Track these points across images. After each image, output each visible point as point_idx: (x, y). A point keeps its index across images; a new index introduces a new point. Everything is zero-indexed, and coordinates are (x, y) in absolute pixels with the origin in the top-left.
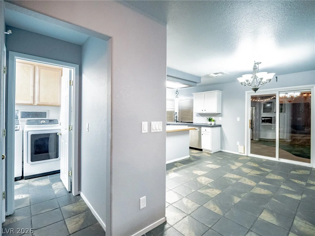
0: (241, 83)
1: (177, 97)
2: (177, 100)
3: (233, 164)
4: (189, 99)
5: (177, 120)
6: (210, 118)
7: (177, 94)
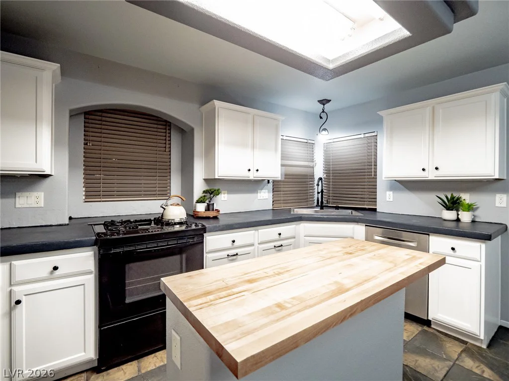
1: (325, 129)
2: (323, 138)
4: (362, 136)
5: (322, 202)
7: (323, 121)
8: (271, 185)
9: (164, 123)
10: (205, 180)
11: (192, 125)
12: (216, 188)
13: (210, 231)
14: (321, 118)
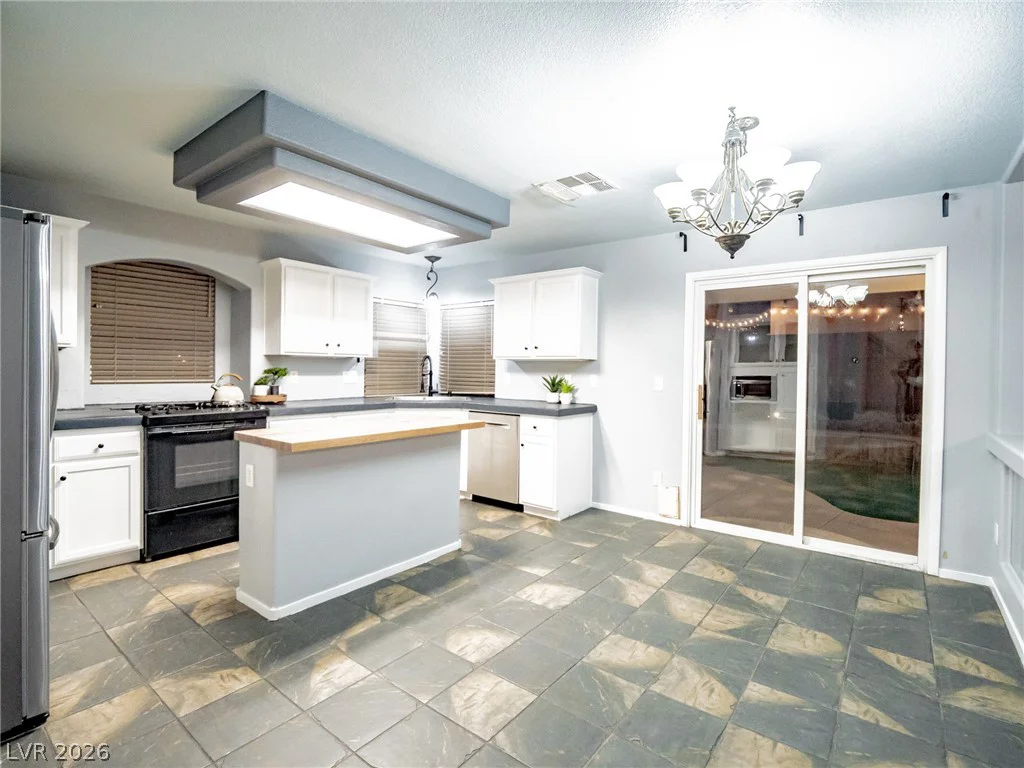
0: (671, 212)
1: (433, 294)
2: (433, 305)
3: (636, 576)
4: (482, 304)
5: (431, 388)
6: (554, 380)
7: (431, 283)
8: (362, 364)
9: (205, 278)
10: (266, 356)
11: (249, 285)
12: (283, 367)
13: (274, 415)
14: (429, 279)
